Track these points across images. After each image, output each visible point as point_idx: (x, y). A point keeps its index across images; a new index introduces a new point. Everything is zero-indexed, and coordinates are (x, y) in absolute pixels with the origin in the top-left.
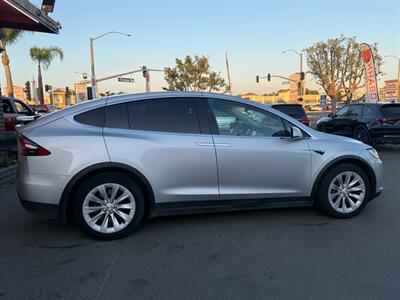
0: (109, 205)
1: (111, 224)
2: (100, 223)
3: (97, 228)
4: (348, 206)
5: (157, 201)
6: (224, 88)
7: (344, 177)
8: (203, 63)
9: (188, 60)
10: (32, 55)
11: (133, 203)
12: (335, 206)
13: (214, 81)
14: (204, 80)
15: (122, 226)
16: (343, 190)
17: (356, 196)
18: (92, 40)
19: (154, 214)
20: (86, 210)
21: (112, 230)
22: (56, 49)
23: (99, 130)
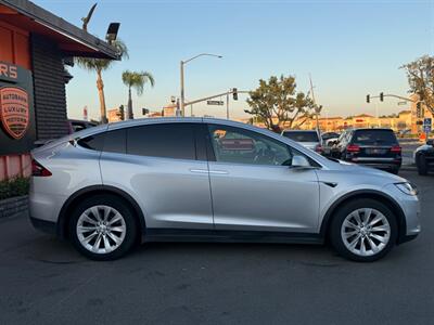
0: (102, 226)
1: (102, 246)
2: (92, 243)
3: (90, 247)
4: (368, 247)
5: (148, 226)
6: (313, 110)
7: (362, 214)
9: (273, 81)
10: (124, 79)
11: (124, 226)
12: (351, 247)
13: (301, 102)
14: (291, 101)
15: (113, 248)
16: (363, 229)
17: (379, 238)
18: (182, 63)
19: (145, 239)
20: (80, 230)
21: (103, 251)
22: (146, 74)
23: (98, 153)
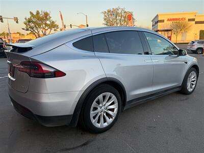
0: (103, 108)
1: (105, 120)
8: (46, 14)
15: (111, 120)
20: (92, 114)
21: (106, 124)
